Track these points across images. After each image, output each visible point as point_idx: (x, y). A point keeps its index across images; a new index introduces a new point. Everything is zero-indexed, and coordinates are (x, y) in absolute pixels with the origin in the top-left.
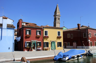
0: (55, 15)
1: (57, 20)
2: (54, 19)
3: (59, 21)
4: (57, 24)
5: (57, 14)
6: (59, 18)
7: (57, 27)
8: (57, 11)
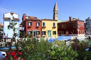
0: (54, 11)
1: (56, 14)
2: (54, 14)
3: (57, 15)
4: (55, 17)
5: (56, 9)
6: (57, 13)
7: (55, 19)
8: (56, 7)
